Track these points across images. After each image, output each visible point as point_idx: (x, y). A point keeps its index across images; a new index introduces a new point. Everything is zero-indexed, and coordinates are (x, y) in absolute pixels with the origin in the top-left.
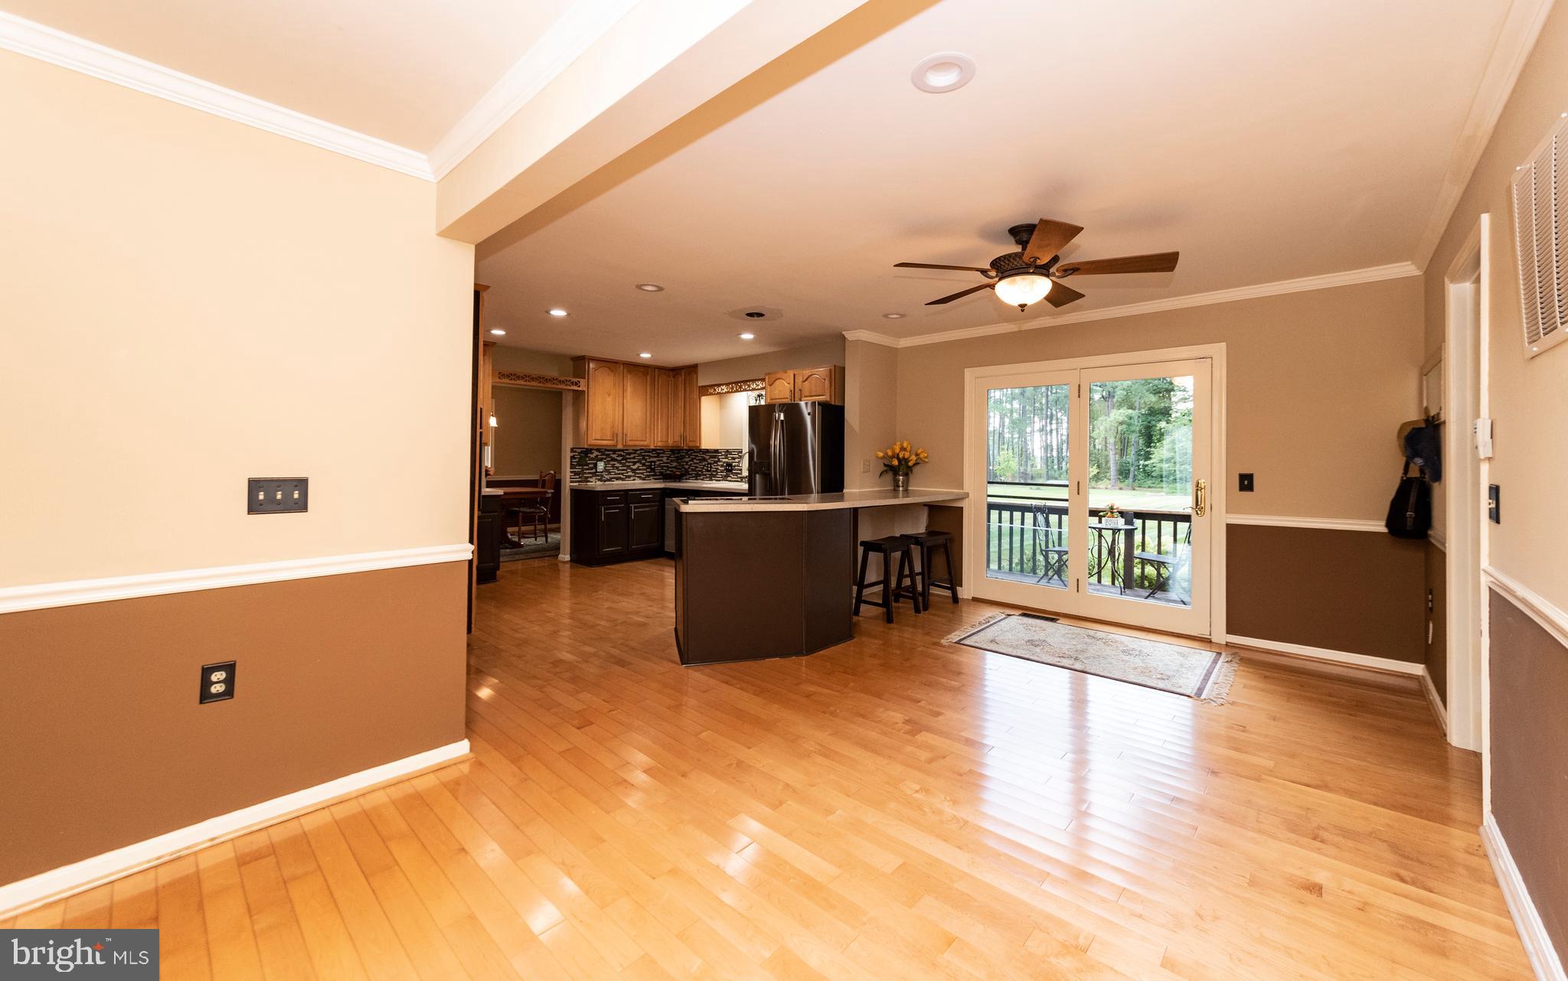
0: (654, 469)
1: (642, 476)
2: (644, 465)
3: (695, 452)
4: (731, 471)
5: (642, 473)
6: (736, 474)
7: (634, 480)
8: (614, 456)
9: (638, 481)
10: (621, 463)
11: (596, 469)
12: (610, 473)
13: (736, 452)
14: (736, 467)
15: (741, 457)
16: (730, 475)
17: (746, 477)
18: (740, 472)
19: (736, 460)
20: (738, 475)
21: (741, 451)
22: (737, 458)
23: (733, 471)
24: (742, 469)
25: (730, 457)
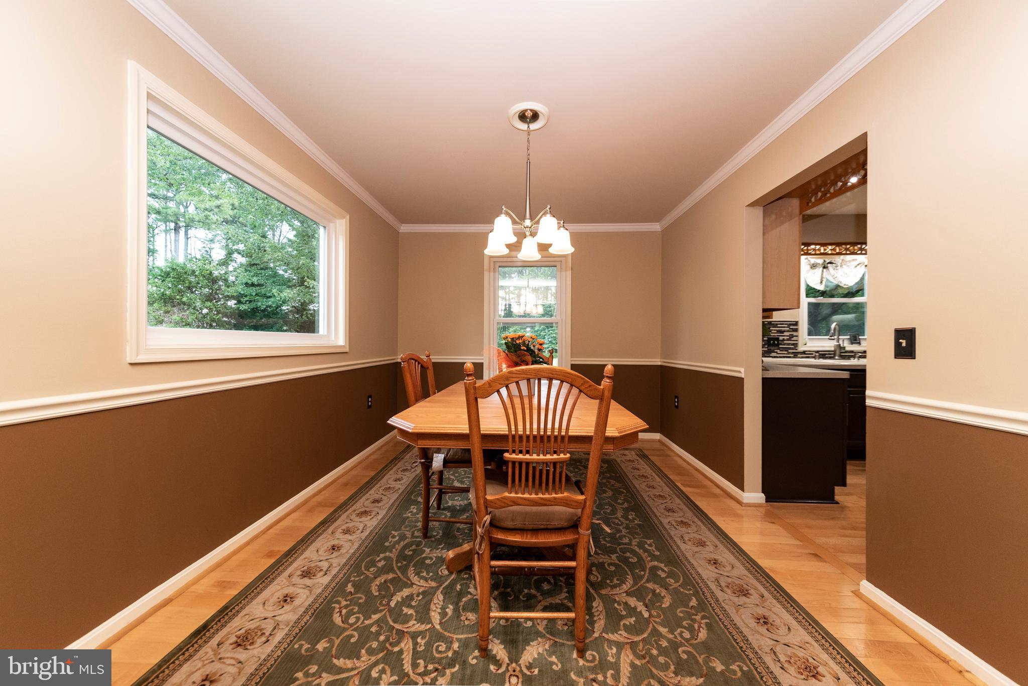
13: (786, 324)
14: (785, 342)
15: (796, 330)
16: (776, 351)
17: (804, 352)
18: (793, 347)
19: (786, 334)
20: (790, 351)
21: (794, 323)
22: (787, 332)
23: (780, 346)
24: (797, 344)
25: (774, 330)
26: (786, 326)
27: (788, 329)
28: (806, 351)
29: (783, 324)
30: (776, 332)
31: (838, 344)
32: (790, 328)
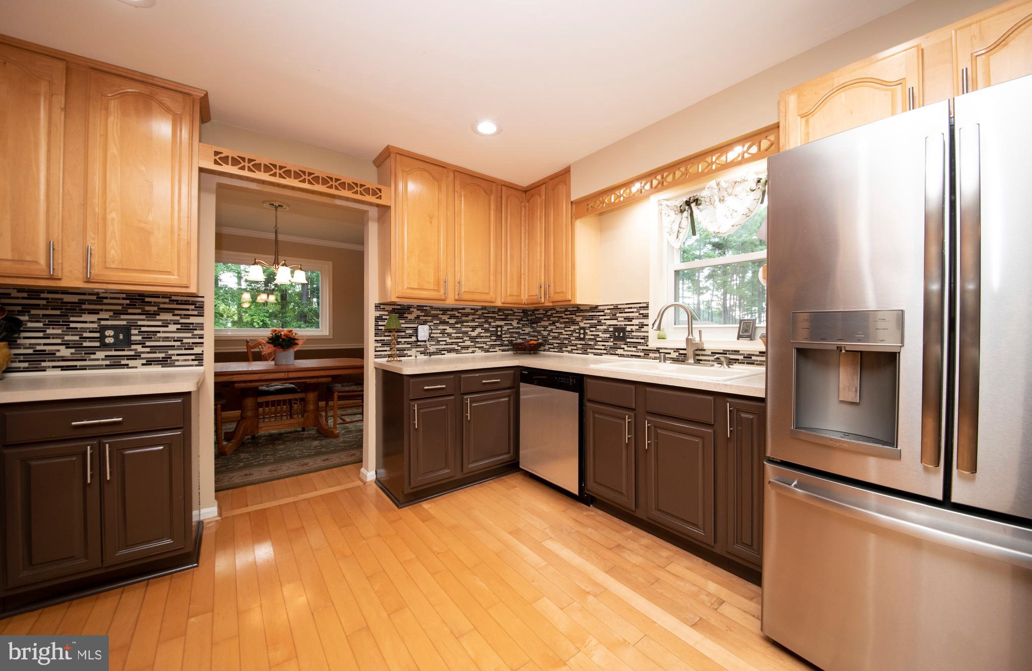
0: (501, 336)
1: (485, 346)
2: (487, 330)
3: (557, 312)
4: (623, 339)
5: (485, 343)
6: (635, 345)
7: (473, 352)
8: (445, 318)
9: (479, 354)
10: (454, 328)
11: (417, 336)
12: (437, 342)
13: (634, 308)
14: (634, 334)
15: (646, 316)
16: (622, 346)
17: (657, 350)
18: (642, 341)
19: (635, 322)
20: (639, 347)
21: (645, 305)
22: (636, 319)
23: (628, 340)
24: (648, 336)
25: (621, 317)
27: (637, 314)
28: (661, 348)
29: (631, 308)
30: (623, 319)
31: (689, 337)
32: (639, 314)
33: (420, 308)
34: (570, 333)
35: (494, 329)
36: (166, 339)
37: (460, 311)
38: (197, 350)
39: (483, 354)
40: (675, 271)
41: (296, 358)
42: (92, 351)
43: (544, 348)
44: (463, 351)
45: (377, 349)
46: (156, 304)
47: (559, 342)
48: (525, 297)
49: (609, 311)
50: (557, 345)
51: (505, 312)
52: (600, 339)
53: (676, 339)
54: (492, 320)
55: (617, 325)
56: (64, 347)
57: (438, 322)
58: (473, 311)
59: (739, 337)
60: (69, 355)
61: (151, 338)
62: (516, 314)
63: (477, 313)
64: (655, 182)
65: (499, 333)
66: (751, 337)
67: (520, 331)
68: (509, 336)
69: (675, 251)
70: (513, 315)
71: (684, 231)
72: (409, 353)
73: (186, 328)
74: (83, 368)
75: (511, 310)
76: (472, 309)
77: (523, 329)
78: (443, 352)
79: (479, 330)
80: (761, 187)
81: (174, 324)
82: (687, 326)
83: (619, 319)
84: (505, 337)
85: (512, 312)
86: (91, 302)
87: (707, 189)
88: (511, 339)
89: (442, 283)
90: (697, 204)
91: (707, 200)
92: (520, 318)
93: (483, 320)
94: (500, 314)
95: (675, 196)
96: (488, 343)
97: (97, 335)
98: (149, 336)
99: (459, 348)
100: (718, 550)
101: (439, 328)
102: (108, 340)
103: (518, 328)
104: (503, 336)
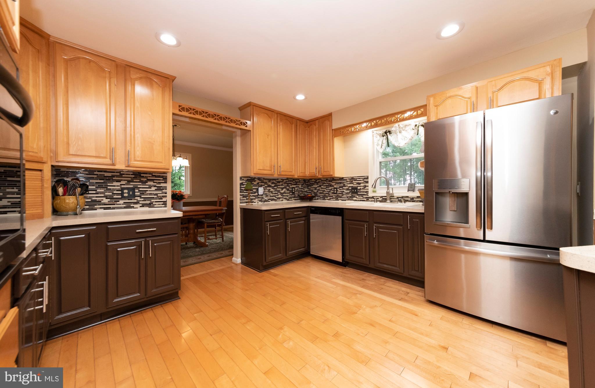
0: (294, 192)
1: (288, 198)
2: (288, 190)
4: (356, 193)
5: (287, 196)
6: (362, 195)
7: (282, 200)
8: (270, 184)
9: (285, 201)
10: (274, 189)
11: (258, 193)
12: (267, 196)
13: (361, 178)
14: (361, 190)
15: (367, 182)
16: (356, 196)
17: (373, 197)
18: (366, 193)
19: (362, 185)
20: (364, 196)
21: (367, 177)
22: (362, 183)
23: (359, 193)
24: (368, 191)
25: (355, 183)
26: (362, 179)
27: (363, 181)
28: (374, 196)
29: (360, 178)
30: (356, 184)
31: (388, 191)
32: (364, 181)
33: (259, 179)
34: (329, 190)
35: (291, 189)
36: (151, 194)
37: (276, 180)
38: (164, 200)
39: (287, 201)
40: (380, 162)
41: (184, 206)
42: (117, 200)
43: (315, 198)
44: (278, 200)
45: (241, 199)
46: (146, 177)
47: (323, 195)
48: (307, 173)
49: (349, 180)
50: (322, 197)
51: (296, 181)
52: (345, 193)
53: (381, 191)
54: (290, 185)
55: (353, 186)
56: (105, 198)
57: (267, 186)
58: (282, 180)
59: (408, 190)
60: (107, 202)
61: (144, 194)
62: (301, 182)
63: (284, 181)
64: (373, 124)
65: (293, 191)
66: (413, 191)
67: (303, 190)
68: (298, 192)
69: (379, 153)
70: (299, 182)
71: (384, 145)
72: (255, 201)
73: (159, 189)
74: (114, 208)
75: (299, 180)
76: (282, 179)
77: (304, 189)
78: (269, 201)
79: (284, 190)
80: (417, 128)
81: (154, 187)
82: (387, 186)
83: (354, 184)
84: (296, 193)
85: (299, 181)
86: (117, 176)
87: (394, 127)
88: (299, 194)
89: (273, 167)
90: (390, 134)
91: (394, 132)
92: (302, 183)
93: (286, 185)
94: (294, 181)
95: (381, 130)
96: (289, 196)
97: (120, 192)
98: (143, 193)
99: (276, 198)
100: (405, 275)
101: (267, 188)
102: (126, 195)
103: (302, 189)
104: (295, 193)
